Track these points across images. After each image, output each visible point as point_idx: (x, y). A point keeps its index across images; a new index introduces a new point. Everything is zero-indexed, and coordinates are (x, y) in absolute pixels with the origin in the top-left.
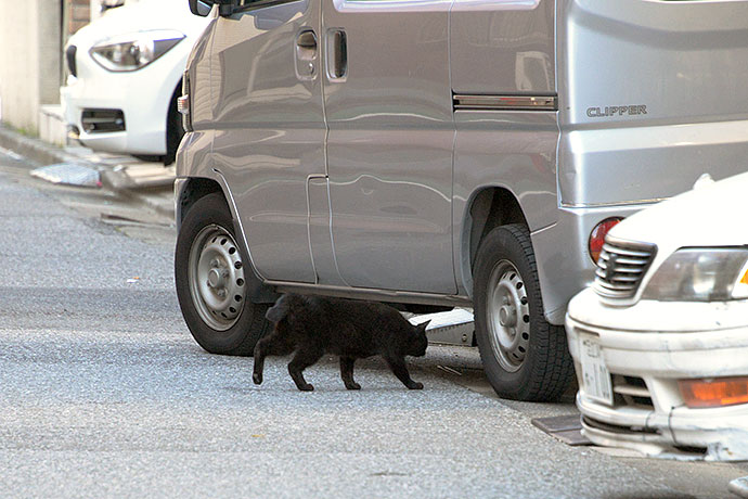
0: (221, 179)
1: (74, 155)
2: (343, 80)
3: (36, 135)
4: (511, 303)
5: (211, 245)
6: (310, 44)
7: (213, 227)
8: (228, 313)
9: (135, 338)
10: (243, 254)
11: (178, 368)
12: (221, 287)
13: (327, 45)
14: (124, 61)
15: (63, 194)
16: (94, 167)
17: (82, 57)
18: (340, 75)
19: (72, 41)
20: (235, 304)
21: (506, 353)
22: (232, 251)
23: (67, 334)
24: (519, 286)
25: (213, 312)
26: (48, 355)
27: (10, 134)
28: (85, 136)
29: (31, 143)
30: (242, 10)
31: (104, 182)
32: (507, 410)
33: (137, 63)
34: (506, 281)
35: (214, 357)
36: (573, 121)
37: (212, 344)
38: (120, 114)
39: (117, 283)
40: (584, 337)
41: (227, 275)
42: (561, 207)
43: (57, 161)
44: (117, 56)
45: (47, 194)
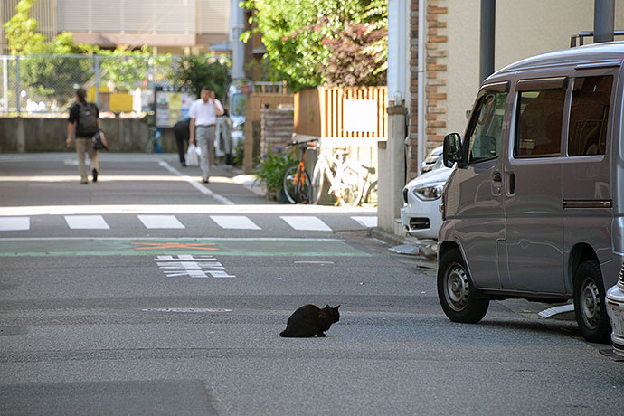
0: (458, 242)
1: (409, 241)
2: (513, 195)
3: (393, 233)
4: (592, 297)
5: (453, 272)
6: (498, 179)
7: (454, 264)
8: (461, 303)
9: (421, 316)
10: (468, 276)
11: (437, 328)
12: (458, 291)
13: (506, 180)
14: (430, 196)
15: (401, 258)
16: (418, 245)
17: (410, 194)
18: (511, 193)
19: (406, 187)
20: (464, 299)
21: (589, 320)
22: (463, 275)
23: (389, 314)
24: (595, 289)
25: (454, 303)
26: (379, 322)
27: (381, 233)
28: (411, 230)
29: (390, 236)
30: (469, 164)
31: (421, 252)
32: (588, 346)
33: (436, 196)
34: (589, 287)
35: (454, 324)
36: (620, 212)
37: (454, 317)
38: (427, 220)
39: (417, 293)
40: (613, 306)
41: (461, 286)
42: (614, 252)
43: (401, 244)
44: (426, 193)
45: (393, 258)
